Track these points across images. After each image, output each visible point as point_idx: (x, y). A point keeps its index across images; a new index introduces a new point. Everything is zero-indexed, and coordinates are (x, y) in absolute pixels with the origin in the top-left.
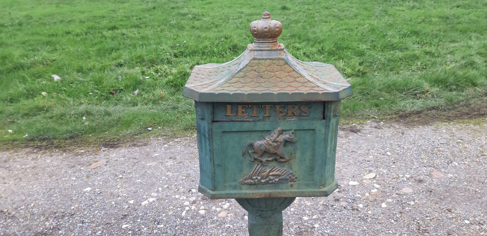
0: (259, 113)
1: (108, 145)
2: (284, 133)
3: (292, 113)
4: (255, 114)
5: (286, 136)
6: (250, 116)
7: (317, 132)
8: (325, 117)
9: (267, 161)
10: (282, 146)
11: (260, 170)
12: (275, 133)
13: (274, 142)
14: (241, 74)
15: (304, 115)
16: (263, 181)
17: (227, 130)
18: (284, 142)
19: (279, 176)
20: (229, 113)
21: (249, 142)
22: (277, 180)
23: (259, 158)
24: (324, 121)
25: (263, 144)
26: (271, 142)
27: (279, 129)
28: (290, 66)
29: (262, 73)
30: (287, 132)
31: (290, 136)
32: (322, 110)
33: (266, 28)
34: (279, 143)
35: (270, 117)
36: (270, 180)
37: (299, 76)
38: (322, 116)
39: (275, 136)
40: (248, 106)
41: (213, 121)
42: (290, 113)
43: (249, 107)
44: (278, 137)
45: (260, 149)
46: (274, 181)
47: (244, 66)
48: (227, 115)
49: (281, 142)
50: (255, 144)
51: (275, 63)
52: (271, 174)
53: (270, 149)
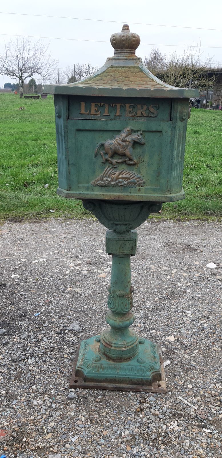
0: (111, 112)
1: (13, 220)
2: (133, 134)
3: (140, 113)
4: (106, 112)
5: (135, 137)
6: (102, 116)
7: (164, 132)
8: (172, 118)
9: (117, 162)
10: (130, 146)
11: (110, 171)
12: (124, 133)
13: (123, 141)
14: (99, 78)
15: (152, 116)
16: (113, 183)
17: (81, 128)
18: (132, 142)
19: (128, 178)
20: (83, 111)
21: (101, 142)
22: (126, 183)
23: (109, 159)
24: (171, 122)
25: (113, 143)
26: (120, 142)
27: (129, 128)
28: (144, 73)
29: (117, 78)
30: (136, 133)
31: (138, 136)
32: (169, 111)
33: (123, 36)
34: (127, 143)
35: (121, 117)
36: (120, 182)
37: (150, 80)
38: (169, 118)
39: (124, 135)
40: (101, 104)
41: (68, 118)
42: (139, 114)
43: (102, 106)
44: (127, 136)
45: (109, 148)
46: (123, 184)
47: (102, 72)
48: (81, 113)
49: (129, 142)
50: (106, 143)
51: (130, 71)
52: (120, 176)
53: (120, 149)
